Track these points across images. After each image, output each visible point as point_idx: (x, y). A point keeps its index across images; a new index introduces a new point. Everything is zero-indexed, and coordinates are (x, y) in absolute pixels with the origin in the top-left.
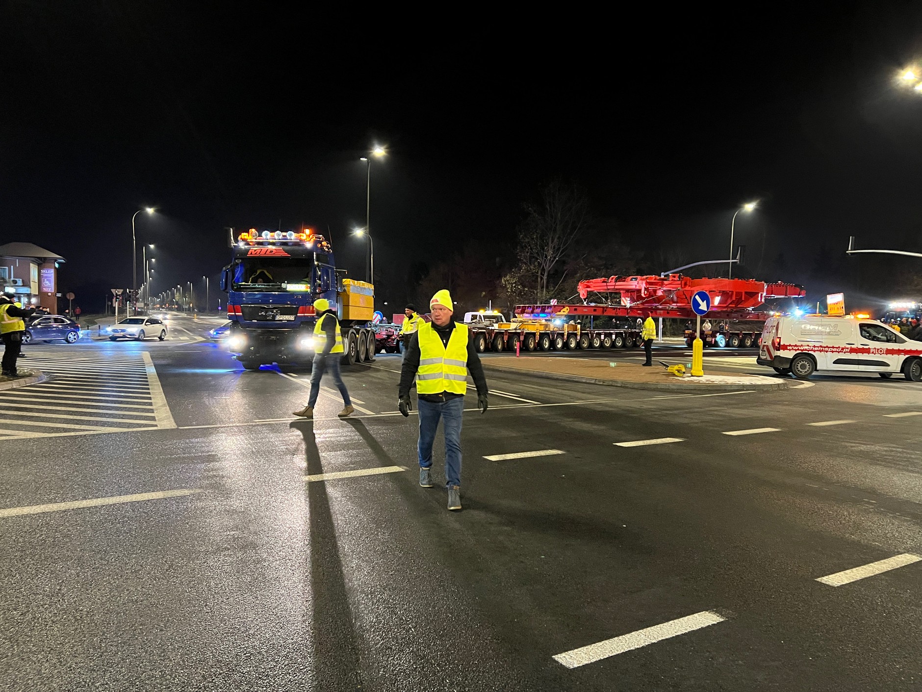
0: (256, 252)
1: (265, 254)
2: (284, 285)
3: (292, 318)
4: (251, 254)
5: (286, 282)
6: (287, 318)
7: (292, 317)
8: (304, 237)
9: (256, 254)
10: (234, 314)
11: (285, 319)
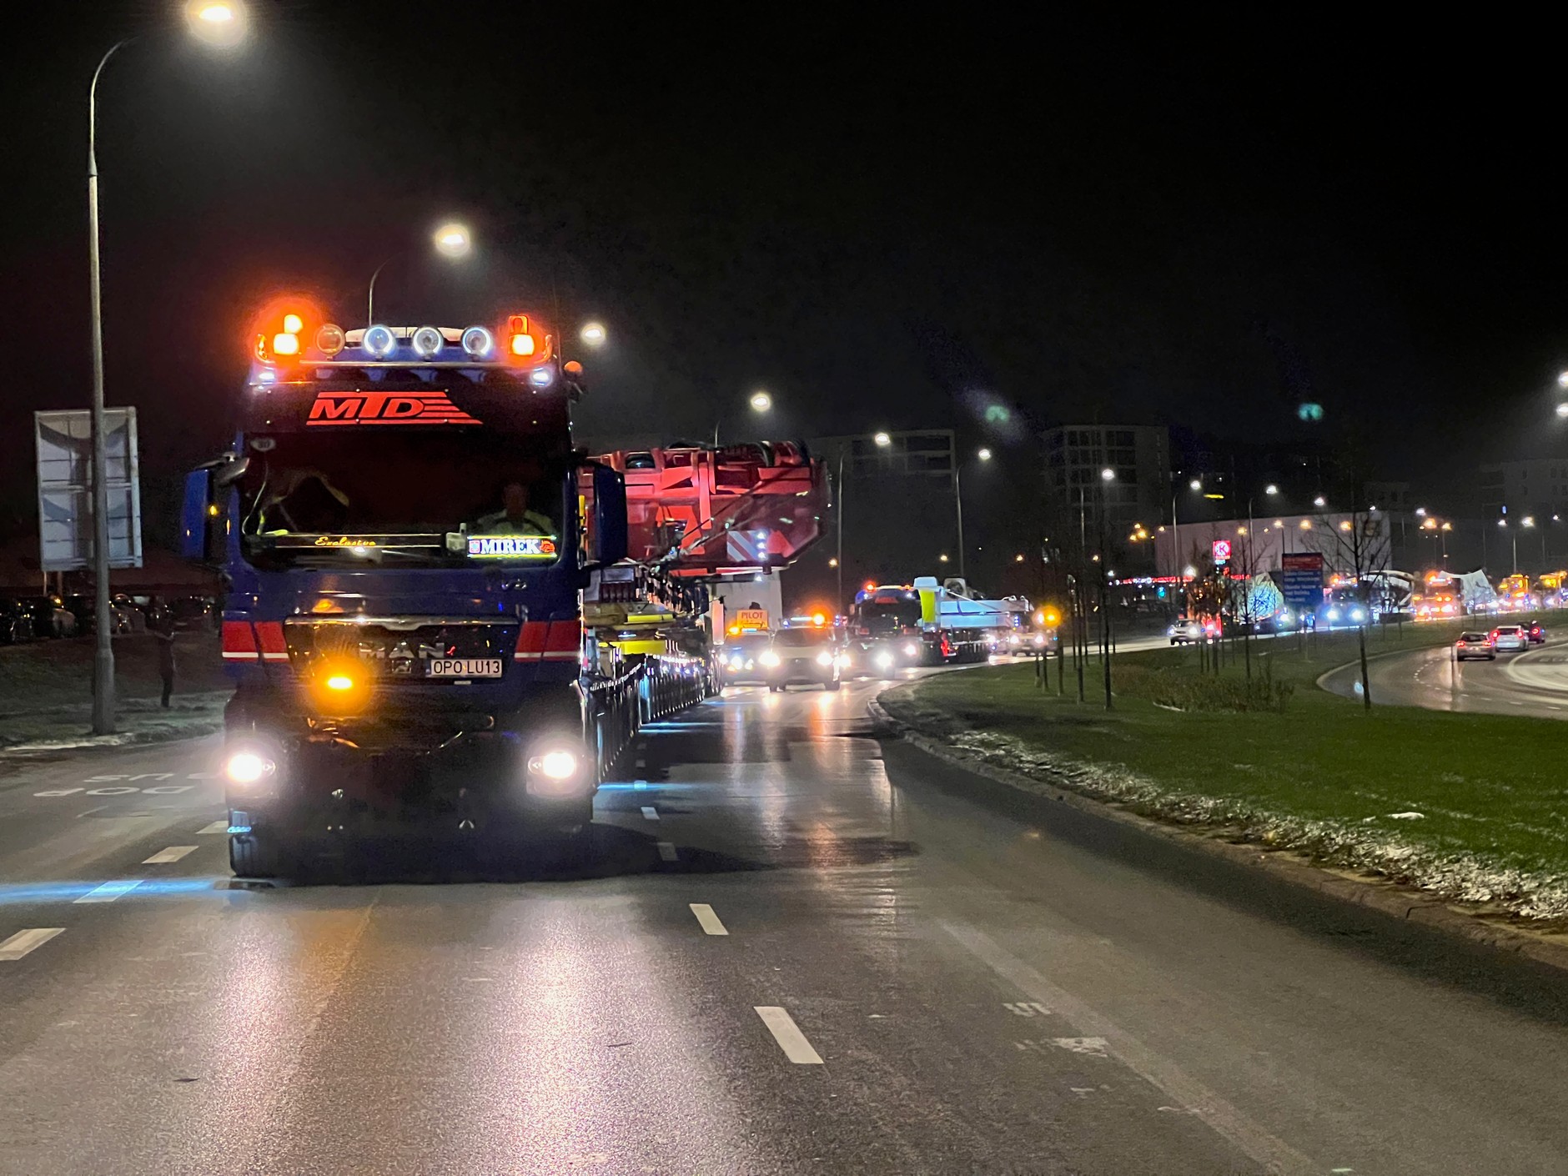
0: (342, 408)
1: (380, 417)
2: (454, 540)
3: (491, 669)
4: (323, 416)
5: (463, 526)
6: (473, 669)
7: (493, 667)
8: (523, 344)
9: (341, 417)
10: (255, 655)
11: (464, 673)
